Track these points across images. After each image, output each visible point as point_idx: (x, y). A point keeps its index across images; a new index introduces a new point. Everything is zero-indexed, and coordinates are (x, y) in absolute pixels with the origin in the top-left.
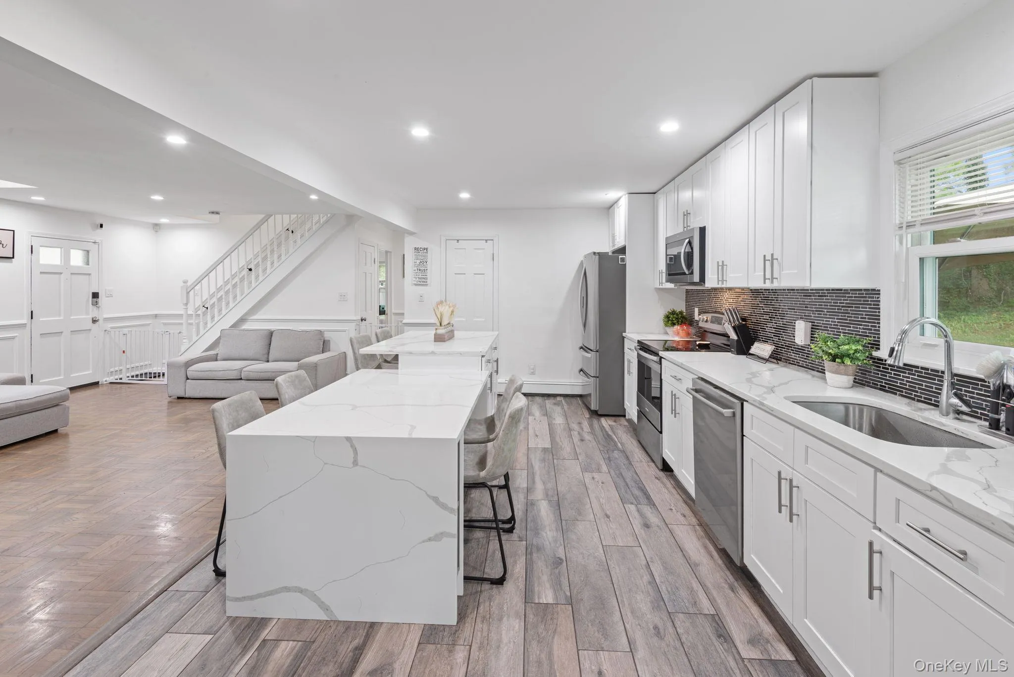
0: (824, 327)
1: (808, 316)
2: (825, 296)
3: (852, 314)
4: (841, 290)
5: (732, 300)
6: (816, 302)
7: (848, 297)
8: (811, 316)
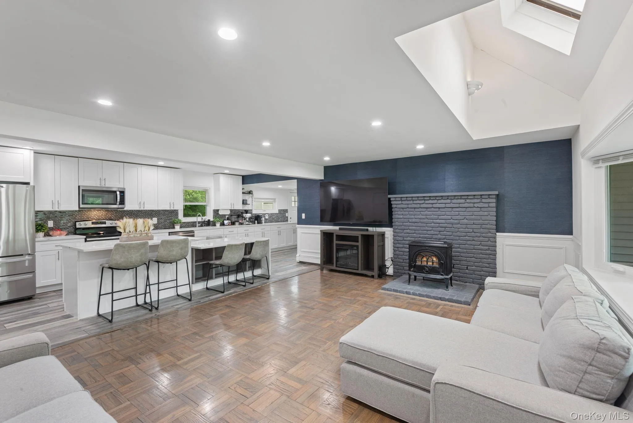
0: (160, 219)
3: (170, 215)
7: (169, 211)
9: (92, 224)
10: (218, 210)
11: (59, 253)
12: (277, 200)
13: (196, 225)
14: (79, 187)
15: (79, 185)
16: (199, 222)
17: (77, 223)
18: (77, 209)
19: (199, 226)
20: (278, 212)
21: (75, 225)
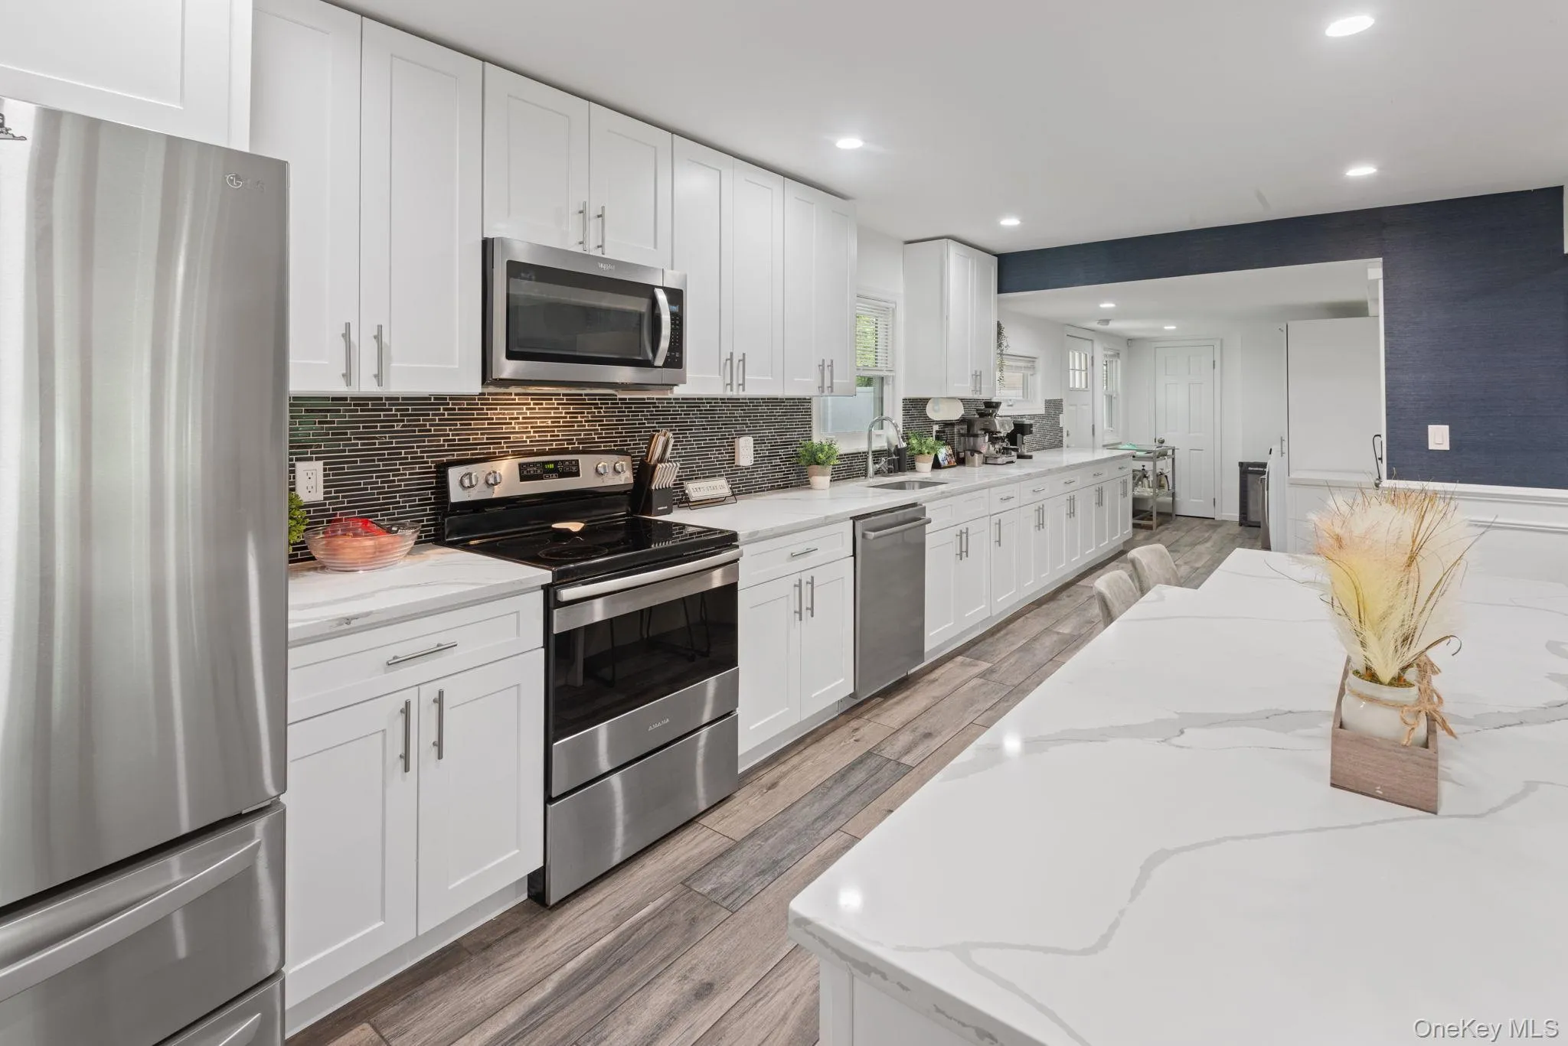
0: (761, 440)
1: (741, 431)
2: (761, 406)
3: (787, 422)
4: (777, 399)
5: (550, 421)
6: (750, 413)
7: (784, 406)
8: (745, 430)
9: (523, 478)
10: (925, 401)
11: (406, 711)
12: (1040, 364)
13: (866, 470)
14: (487, 245)
15: (488, 235)
16: (878, 455)
17: (454, 474)
18: (472, 385)
19: (877, 473)
20: (1042, 411)
21: (442, 487)
